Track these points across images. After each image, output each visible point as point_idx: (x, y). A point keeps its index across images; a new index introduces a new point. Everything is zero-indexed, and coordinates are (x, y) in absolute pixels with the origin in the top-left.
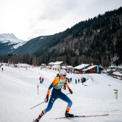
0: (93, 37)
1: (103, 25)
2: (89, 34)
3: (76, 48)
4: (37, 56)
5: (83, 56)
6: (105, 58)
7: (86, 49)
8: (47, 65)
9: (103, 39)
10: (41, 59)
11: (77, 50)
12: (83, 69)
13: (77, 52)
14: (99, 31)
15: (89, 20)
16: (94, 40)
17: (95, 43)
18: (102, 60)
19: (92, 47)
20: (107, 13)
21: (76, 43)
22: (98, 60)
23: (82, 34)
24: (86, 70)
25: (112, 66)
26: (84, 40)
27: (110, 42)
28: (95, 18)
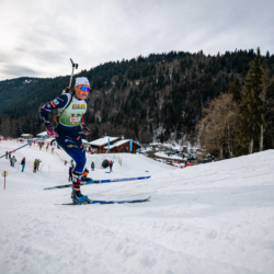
0: (127, 92)
1: (145, 75)
2: (122, 85)
3: (96, 109)
4: (12, 118)
5: (109, 123)
6: (145, 129)
7: (115, 111)
8: (35, 136)
9: (143, 98)
10: (21, 124)
11: (99, 112)
12: (106, 145)
13: (98, 116)
14: (137, 83)
15: (123, 62)
16: (129, 98)
17: (130, 103)
18: (140, 132)
19: (125, 109)
20: (152, 56)
21: (97, 100)
22: (133, 132)
23: (109, 85)
24: (111, 147)
25: (155, 144)
26: (112, 95)
27: (154, 103)
28: (133, 60)
